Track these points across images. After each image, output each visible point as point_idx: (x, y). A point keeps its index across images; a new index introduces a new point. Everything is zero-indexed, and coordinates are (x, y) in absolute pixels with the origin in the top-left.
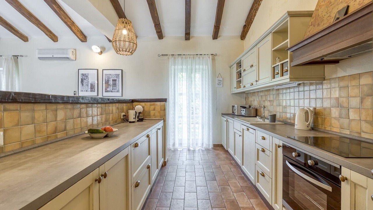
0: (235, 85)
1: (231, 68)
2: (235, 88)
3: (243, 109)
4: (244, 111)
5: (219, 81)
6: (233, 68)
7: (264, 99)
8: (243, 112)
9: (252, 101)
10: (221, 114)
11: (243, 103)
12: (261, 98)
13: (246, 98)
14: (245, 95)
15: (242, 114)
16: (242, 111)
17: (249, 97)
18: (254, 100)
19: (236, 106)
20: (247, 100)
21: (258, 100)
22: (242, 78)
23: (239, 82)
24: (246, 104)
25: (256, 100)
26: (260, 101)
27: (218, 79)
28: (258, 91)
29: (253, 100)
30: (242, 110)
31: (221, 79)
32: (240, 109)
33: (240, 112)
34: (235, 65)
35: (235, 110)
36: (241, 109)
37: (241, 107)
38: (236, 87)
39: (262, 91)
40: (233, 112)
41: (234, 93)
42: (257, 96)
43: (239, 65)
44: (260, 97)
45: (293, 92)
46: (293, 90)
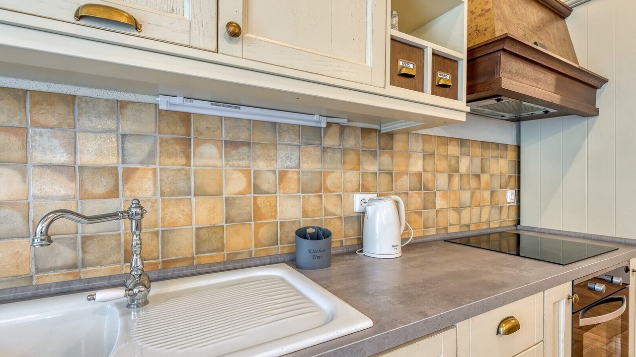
45: (295, 143)
46: (297, 138)
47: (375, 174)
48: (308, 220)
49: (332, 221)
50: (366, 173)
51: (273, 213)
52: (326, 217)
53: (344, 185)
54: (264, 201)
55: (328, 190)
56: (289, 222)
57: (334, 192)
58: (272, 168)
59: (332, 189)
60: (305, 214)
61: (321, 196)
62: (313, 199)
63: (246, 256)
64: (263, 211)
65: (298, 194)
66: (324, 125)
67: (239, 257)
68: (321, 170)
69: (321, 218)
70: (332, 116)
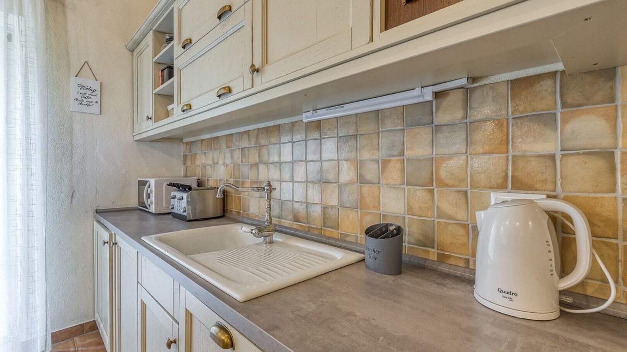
0: (148, 106)
1: (136, 52)
2: (149, 118)
3: (179, 194)
4: (182, 199)
5: (83, 91)
6: (140, 54)
7: (254, 158)
8: (181, 203)
9: (208, 168)
10: (91, 213)
11: (177, 172)
12: (243, 155)
13: (185, 156)
14: (182, 148)
15: (175, 211)
16: (174, 202)
17: (196, 154)
18: (215, 164)
19: (152, 182)
20: (188, 163)
21: (228, 161)
22: (175, 79)
23: (166, 98)
24: (186, 176)
25: (221, 162)
26: (236, 167)
27: (81, 81)
28: (232, 135)
29: (210, 162)
30: (175, 197)
31: (95, 85)
32: (168, 193)
33: (168, 203)
34: (150, 38)
35: (149, 196)
36: (173, 194)
37: (171, 185)
38: (151, 113)
39: (248, 133)
40: (142, 203)
41: (144, 136)
42: (228, 150)
43: (165, 35)
44: (237, 154)
45: (398, 128)
46: (400, 121)
47: (552, 157)
48: (414, 218)
49: (450, 228)
50: (524, 156)
51: (376, 204)
52: (439, 220)
53: (471, 177)
54: (368, 190)
55: (442, 184)
56: (391, 216)
57: (453, 186)
58: (374, 157)
59: (450, 182)
60: (410, 210)
61: (432, 191)
62: (420, 194)
63: (353, 240)
64: (367, 200)
65: (402, 186)
66: (429, 97)
67: (348, 239)
68: (433, 156)
69: (432, 219)
70: (448, 80)
